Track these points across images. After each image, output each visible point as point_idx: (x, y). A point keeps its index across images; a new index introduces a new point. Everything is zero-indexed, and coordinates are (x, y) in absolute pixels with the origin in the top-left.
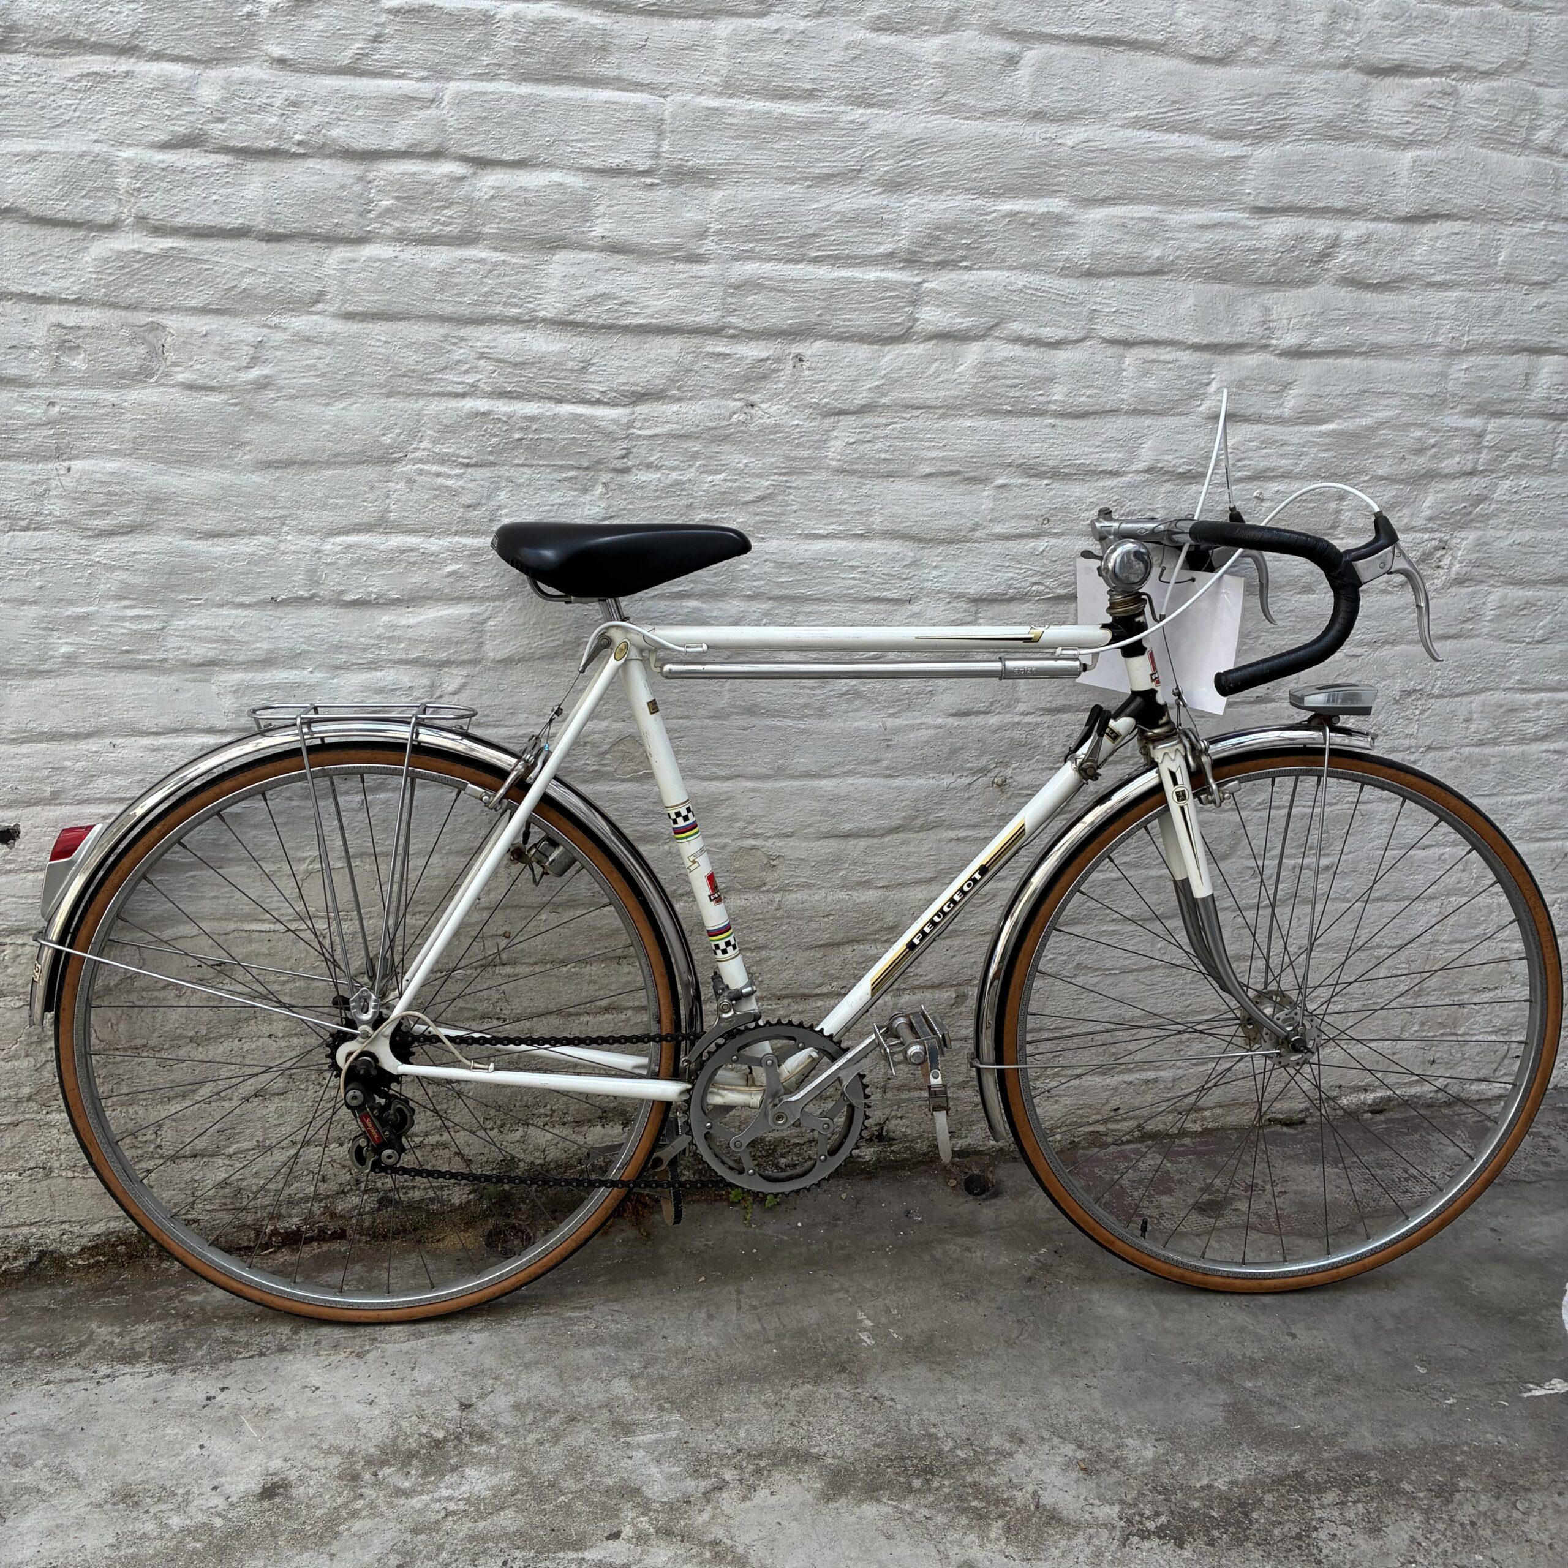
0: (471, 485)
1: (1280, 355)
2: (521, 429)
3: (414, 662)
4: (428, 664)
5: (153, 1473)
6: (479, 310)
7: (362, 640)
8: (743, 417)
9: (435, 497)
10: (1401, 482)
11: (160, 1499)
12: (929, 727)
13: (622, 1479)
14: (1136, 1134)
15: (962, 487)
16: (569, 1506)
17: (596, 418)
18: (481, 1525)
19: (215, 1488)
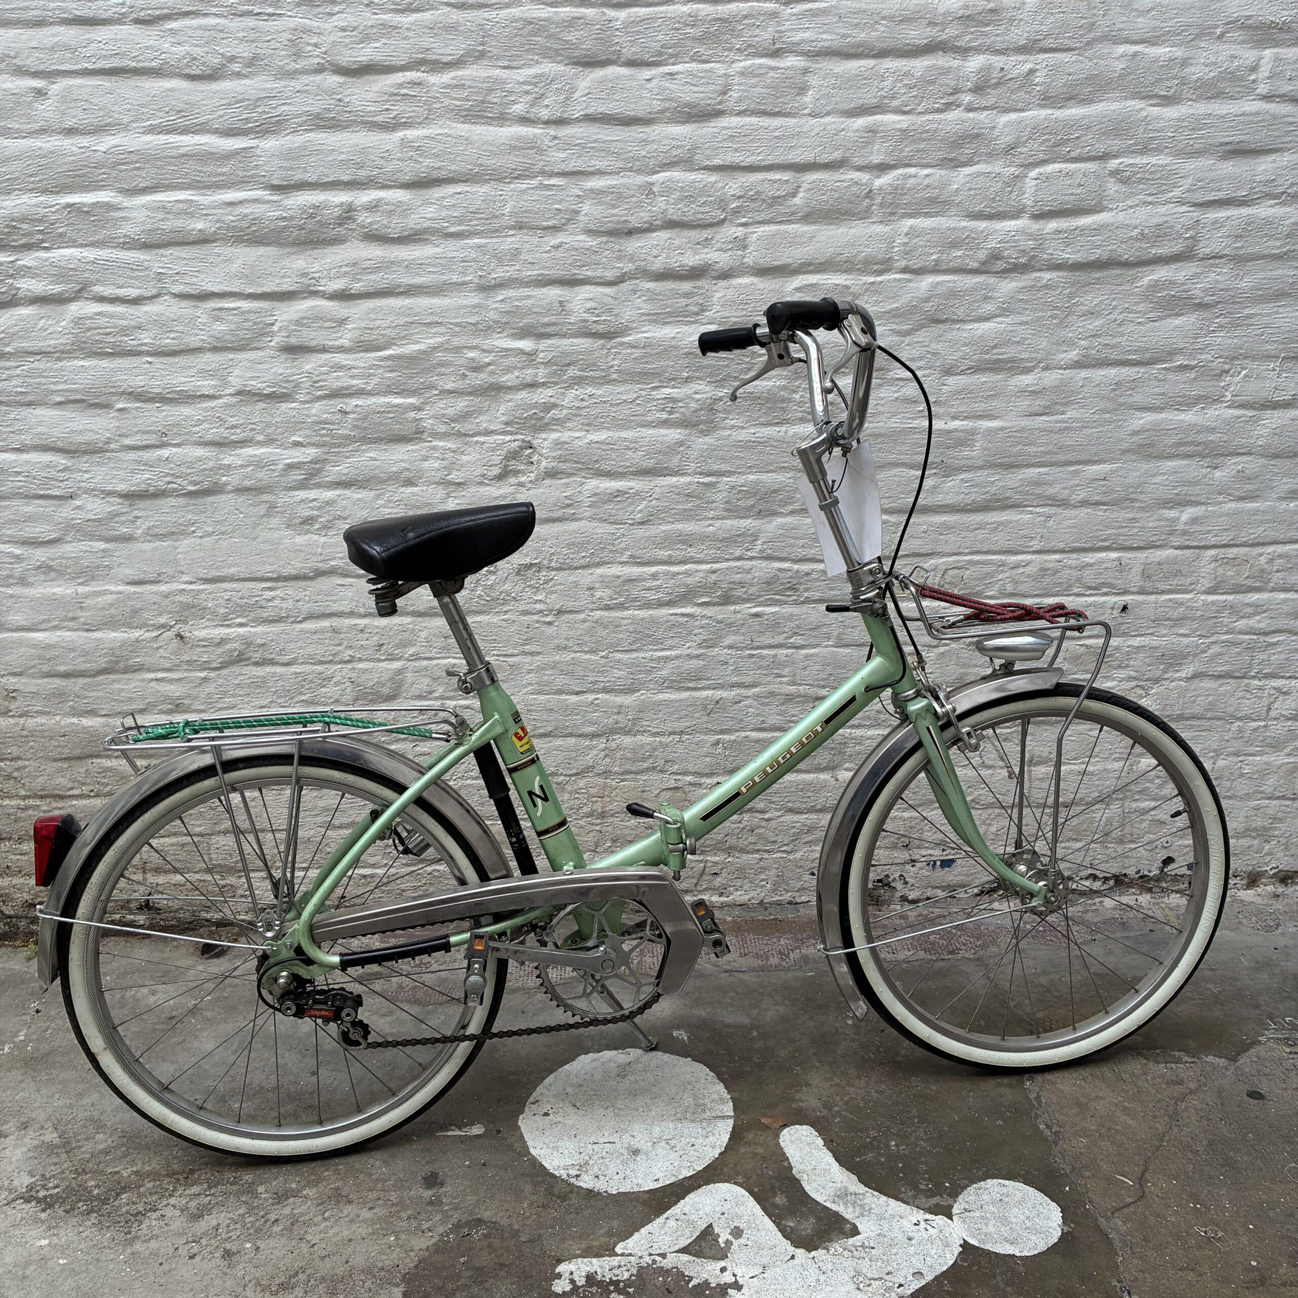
12: (112, 593)
15: (90, 412)
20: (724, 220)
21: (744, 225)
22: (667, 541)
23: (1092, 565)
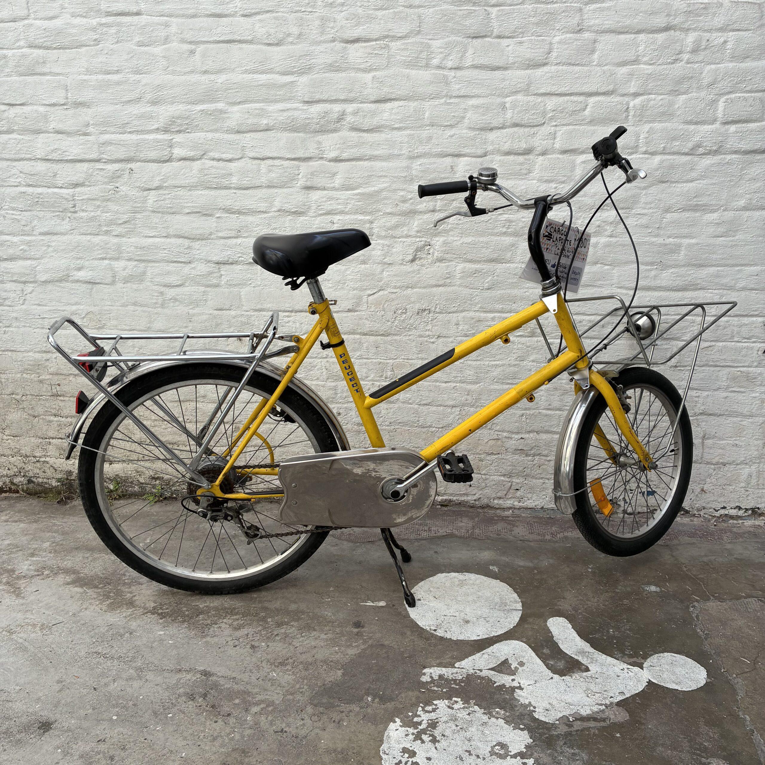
0: (24, 218)
1: (329, 161)
2: (37, 198)
8: (114, 192)
9: (13, 222)
10: (399, 215)
12: (207, 314)
17: (61, 193)
20: (544, 123)
21: (556, 126)
22: (502, 299)
23: (747, 325)
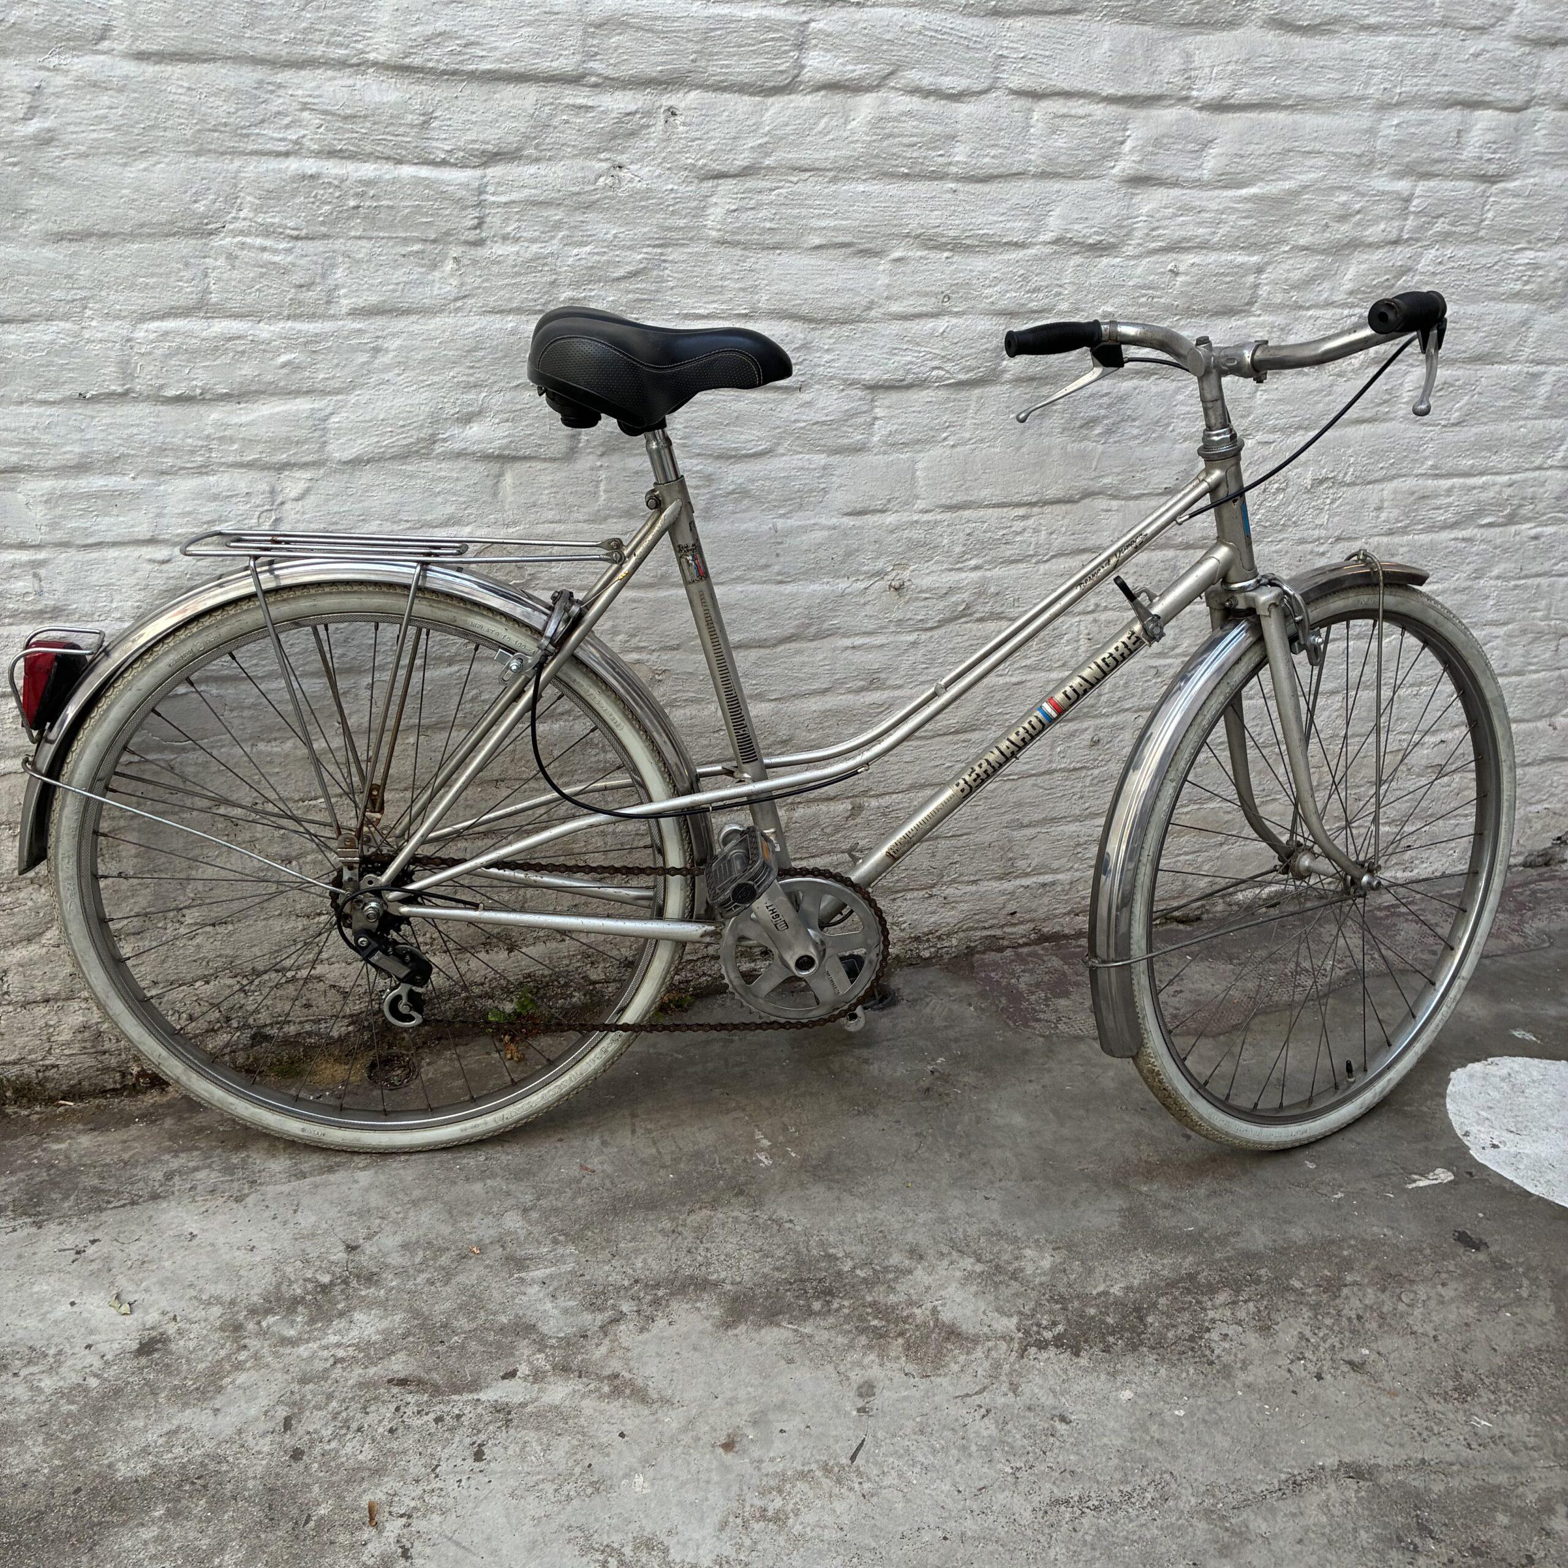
0: (303, 262)
1: (1201, 109)
2: (356, 195)
3: (250, 465)
4: (266, 467)
5: (20, 1334)
6: (299, 49)
7: (190, 441)
8: (609, 181)
9: (262, 275)
10: (1323, 252)
11: (30, 1362)
12: (823, 528)
13: (517, 1315)
14: (1033, 936)
15: (856, 261)
16: (463, 1347)
17: (443, 182)
18: (372, 1371)
19: (89, 1347)
